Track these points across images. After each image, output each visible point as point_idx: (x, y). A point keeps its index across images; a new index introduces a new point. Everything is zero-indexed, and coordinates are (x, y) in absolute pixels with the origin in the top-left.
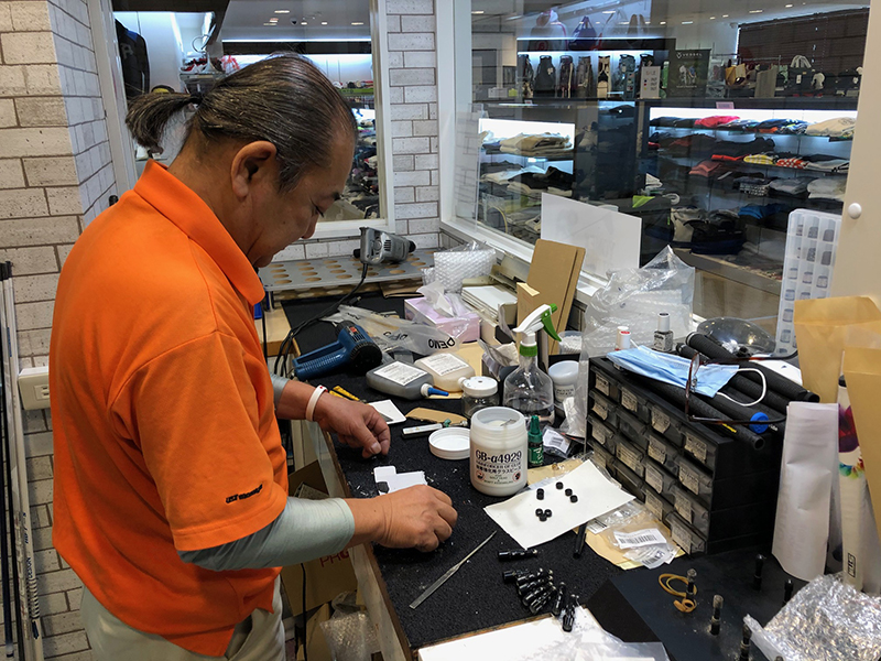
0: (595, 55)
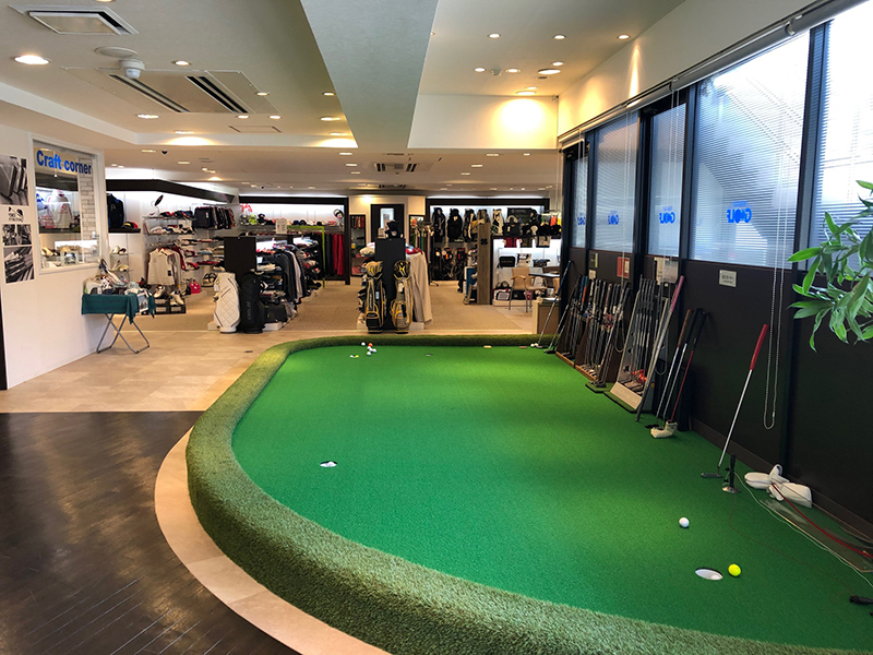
0: (490, 209)
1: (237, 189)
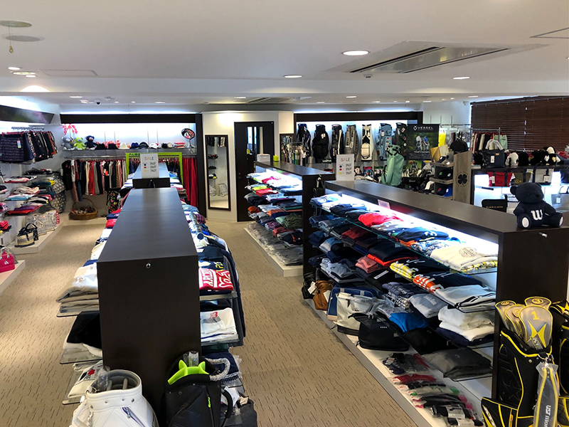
0: (359, 125)
1: (57, 106)
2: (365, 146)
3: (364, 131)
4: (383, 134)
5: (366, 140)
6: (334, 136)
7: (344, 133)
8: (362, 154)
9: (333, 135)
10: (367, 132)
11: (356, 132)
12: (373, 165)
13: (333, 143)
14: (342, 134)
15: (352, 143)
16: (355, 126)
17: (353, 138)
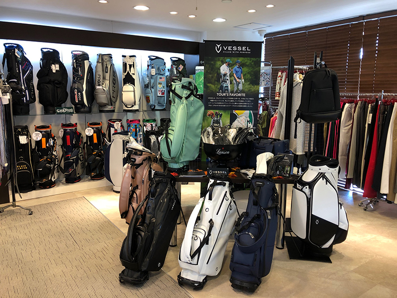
2: (128, 87)
3: (125, 65)
4: (153, 72)
5: (129, 80)
6: (75, 70)
7: (93, 66)
8: (124, 99)
9: (74, 68)
10: (130, 66)
11: (112, 65)
12: (141, 116)
13: (74, 82)
14: (90, 68)
15: (107, 82)
16: (110, 56)
17: (107, 75)
